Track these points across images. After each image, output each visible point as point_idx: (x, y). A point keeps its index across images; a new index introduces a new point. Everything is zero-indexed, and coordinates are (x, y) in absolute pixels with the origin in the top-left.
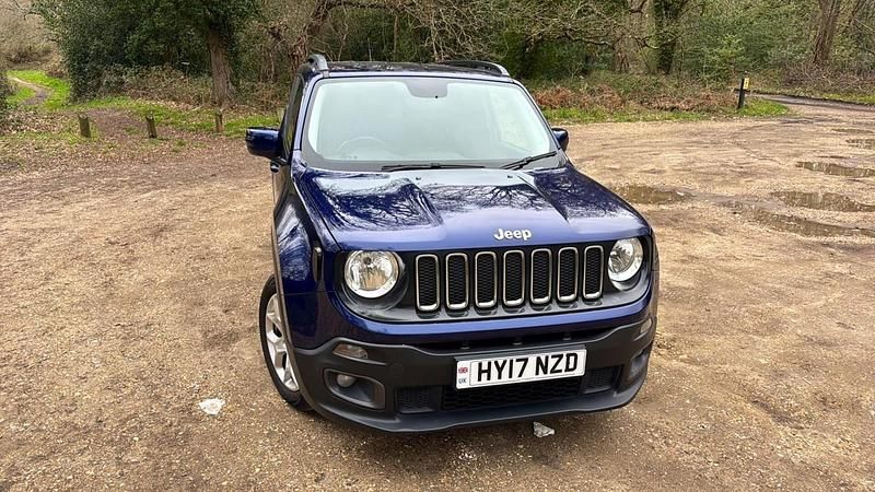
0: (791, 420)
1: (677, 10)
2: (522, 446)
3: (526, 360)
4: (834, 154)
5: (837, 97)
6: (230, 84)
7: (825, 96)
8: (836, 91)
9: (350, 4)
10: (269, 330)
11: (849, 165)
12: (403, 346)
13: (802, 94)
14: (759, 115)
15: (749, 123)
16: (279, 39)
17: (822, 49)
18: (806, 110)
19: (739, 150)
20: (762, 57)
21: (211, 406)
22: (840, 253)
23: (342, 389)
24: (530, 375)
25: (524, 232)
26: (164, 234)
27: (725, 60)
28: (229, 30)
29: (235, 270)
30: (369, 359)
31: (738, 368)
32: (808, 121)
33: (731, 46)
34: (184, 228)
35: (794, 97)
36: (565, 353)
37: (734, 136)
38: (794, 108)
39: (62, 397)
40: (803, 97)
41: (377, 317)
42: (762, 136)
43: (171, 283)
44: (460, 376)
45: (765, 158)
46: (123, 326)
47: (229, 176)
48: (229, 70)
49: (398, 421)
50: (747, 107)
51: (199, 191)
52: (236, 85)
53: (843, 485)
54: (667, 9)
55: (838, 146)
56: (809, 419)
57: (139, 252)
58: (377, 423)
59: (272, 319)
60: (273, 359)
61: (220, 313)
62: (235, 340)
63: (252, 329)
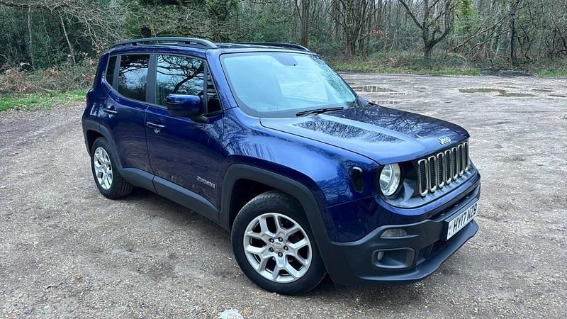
3: (466, 213)
12: (427, 220)
23: (382, 262)
30: (407, 235)
36: (474, 205)
41: (404, 206)
44: (449, 231)
49: (418, 272)
58: (408, 277)
59: (256, 235)
60: (256, 266)
61: (127, 253)
62: (171, 268)
63: (172, 256)
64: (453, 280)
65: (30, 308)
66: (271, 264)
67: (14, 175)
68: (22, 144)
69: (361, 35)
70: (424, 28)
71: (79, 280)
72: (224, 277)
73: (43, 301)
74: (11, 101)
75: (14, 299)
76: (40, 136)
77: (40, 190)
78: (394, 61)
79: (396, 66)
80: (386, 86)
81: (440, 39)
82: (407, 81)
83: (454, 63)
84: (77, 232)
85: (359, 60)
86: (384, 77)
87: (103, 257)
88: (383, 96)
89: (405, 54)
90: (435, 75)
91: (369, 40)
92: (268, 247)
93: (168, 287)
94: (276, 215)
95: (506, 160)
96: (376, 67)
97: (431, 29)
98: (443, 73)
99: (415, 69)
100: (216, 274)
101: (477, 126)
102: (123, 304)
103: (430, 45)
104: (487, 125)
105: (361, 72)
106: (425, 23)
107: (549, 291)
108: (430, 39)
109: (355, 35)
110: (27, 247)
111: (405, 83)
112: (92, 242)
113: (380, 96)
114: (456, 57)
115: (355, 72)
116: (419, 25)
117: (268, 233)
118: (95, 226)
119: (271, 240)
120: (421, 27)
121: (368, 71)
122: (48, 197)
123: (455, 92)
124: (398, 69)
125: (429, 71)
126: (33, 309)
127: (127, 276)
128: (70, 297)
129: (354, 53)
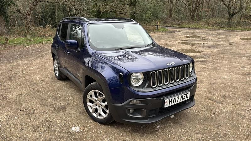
0: (220, 102)
1: (135, 4)
2: (169, 121)
3: (179, 97)
4: (184, 40)
5: (176, 26)
6: (6, 28)
7: (173, 26)
8: (175, 25)
9: (44, 1)
10: (88, 102)
11: (189, 42)
12: (151, 98)
13: (168, 26)
14: (162, 31)
15: (161, 33)
16: (20, 12)
17: (170, 14)
18: (172, 30)
19: (163, 40)
20: (156, 16)
21: (76, 129)
22: (201, 63)
23: (132, 114)
24: (180, 101)
25: (173, 63)
26: (13, 79)
27: (148, 18)
28: (4, 10)
29: (48, 87)
30: (142, 103)
31: (201, 92)
32: (174, 32)
33: (149, 14)
34: (19, 76)
35: (167, 26)
36: (186, 94)
37: (160, 37)
38: (169, 29)
39: (20, 138)
40: (169, 26)
41: (142, 91)
42: (166, 36)
43: (28, 94)
44: (165, 104)
45: (170, 42)
46: (22, 111)
47: (22, 58)
48: (5, 23)
49: (149, 120)
50: (159, 29)
51: (14, 64)
52: (8, 28)
53: (240, 114)
54: (132, 4)
55: (184, 38)
56: (223, 101)
57: (8, 86)
58: (143, 122)
59: (91, 98)
60: (91, 110)
61: (53, 101)
62: (65, 108)
63: (68, 104)
64: (177, 127)
65: (11, 117)
66: (96, 111)
67: (30, 68)
68: (38, 57)
69: (197, 11)
70: (229, 7)
71: (32, 109)
72: (83, 114)
73: (16, 115)
74: (43, 40)
75: (7, 113)
76: (46, 54)
77: (36, 75)
78: (212, 23)
79: (213, 26)
80: (203, 36)
81: (237, 13)
82: (215, 33)
83: (244, 25)
84: (40, 91)
85: (195, 23)
86: (204, 31)
87: (44, 102)
88: (199, 40)
89: (218, 20)
90: (232, 30)
91: (201, 13)
92: (95, 104)
93: (60, 116)
94: (97, 91)
95: (243, 74)
96: (203, 26)
97: (232, 8)
98: (236, 30)
99: (222, 27)
100: (80, 113)
101: (239, 57)
102: (41, 120)
103: (231, 16)
104: (244, 56)
105: (195, 28)
106: (229, 5)
107: (221, 137)
108: (232, 12)
109: (194, 11)
110: (21, 95)
111: (213, 34)
112: (43, 96)
113: (198, 40)
114: (245, 21)
115: (192, 28)
116: (226, 6)
117: (95, 98)
118: (48, 90)
119: (96, 101)
120: (227, 7)
121: (199, 28)
122: (37, 78)
123: (238, 39)
124: (214, 27)
125: (229, 28)
126: (12, 118)
127: (48, 109)
128: (25, 115)
129: (193, 20)
